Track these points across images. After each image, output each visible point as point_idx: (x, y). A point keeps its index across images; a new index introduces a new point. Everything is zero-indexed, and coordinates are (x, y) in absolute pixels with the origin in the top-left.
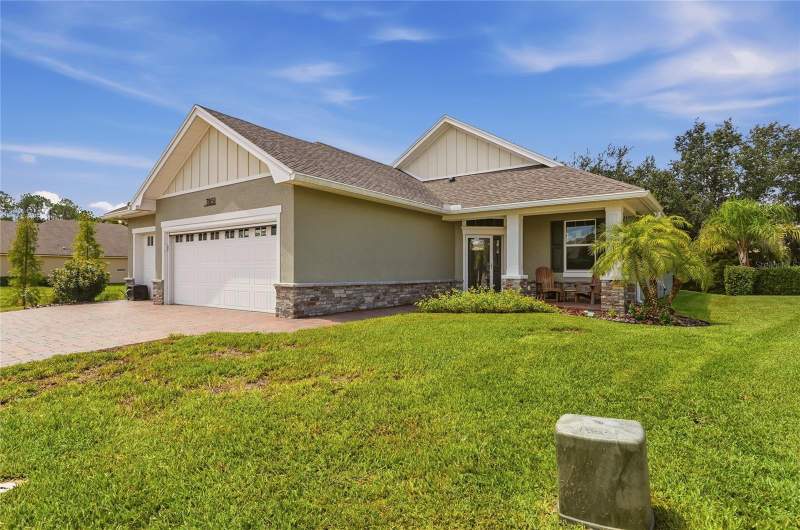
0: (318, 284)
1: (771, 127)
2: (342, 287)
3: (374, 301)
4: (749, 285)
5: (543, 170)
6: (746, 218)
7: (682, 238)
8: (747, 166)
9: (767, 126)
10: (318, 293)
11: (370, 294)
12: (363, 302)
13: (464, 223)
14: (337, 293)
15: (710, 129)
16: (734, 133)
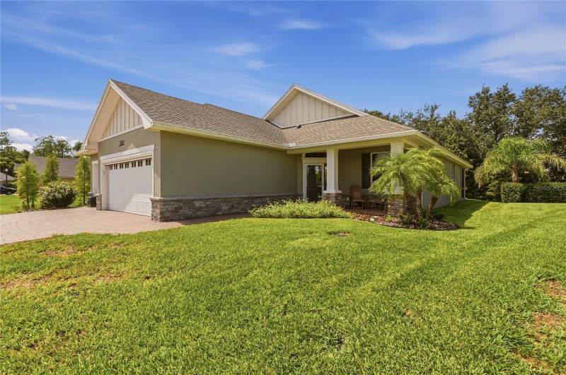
0: (180, 198)
1: (536, 88)
2: (201, 200)
3: (229, 209)
4: (518, 196)
5: (355, 119)
6: (516, 151)
7: (438, 164)
8: (519, 114)
9: (533, 87)
10: (181, 204)
11: (226, 204)
12: (220, 210)
13: (304, 155)
14: (197, 204)
15: (493, 91)
16: (510, 93)
